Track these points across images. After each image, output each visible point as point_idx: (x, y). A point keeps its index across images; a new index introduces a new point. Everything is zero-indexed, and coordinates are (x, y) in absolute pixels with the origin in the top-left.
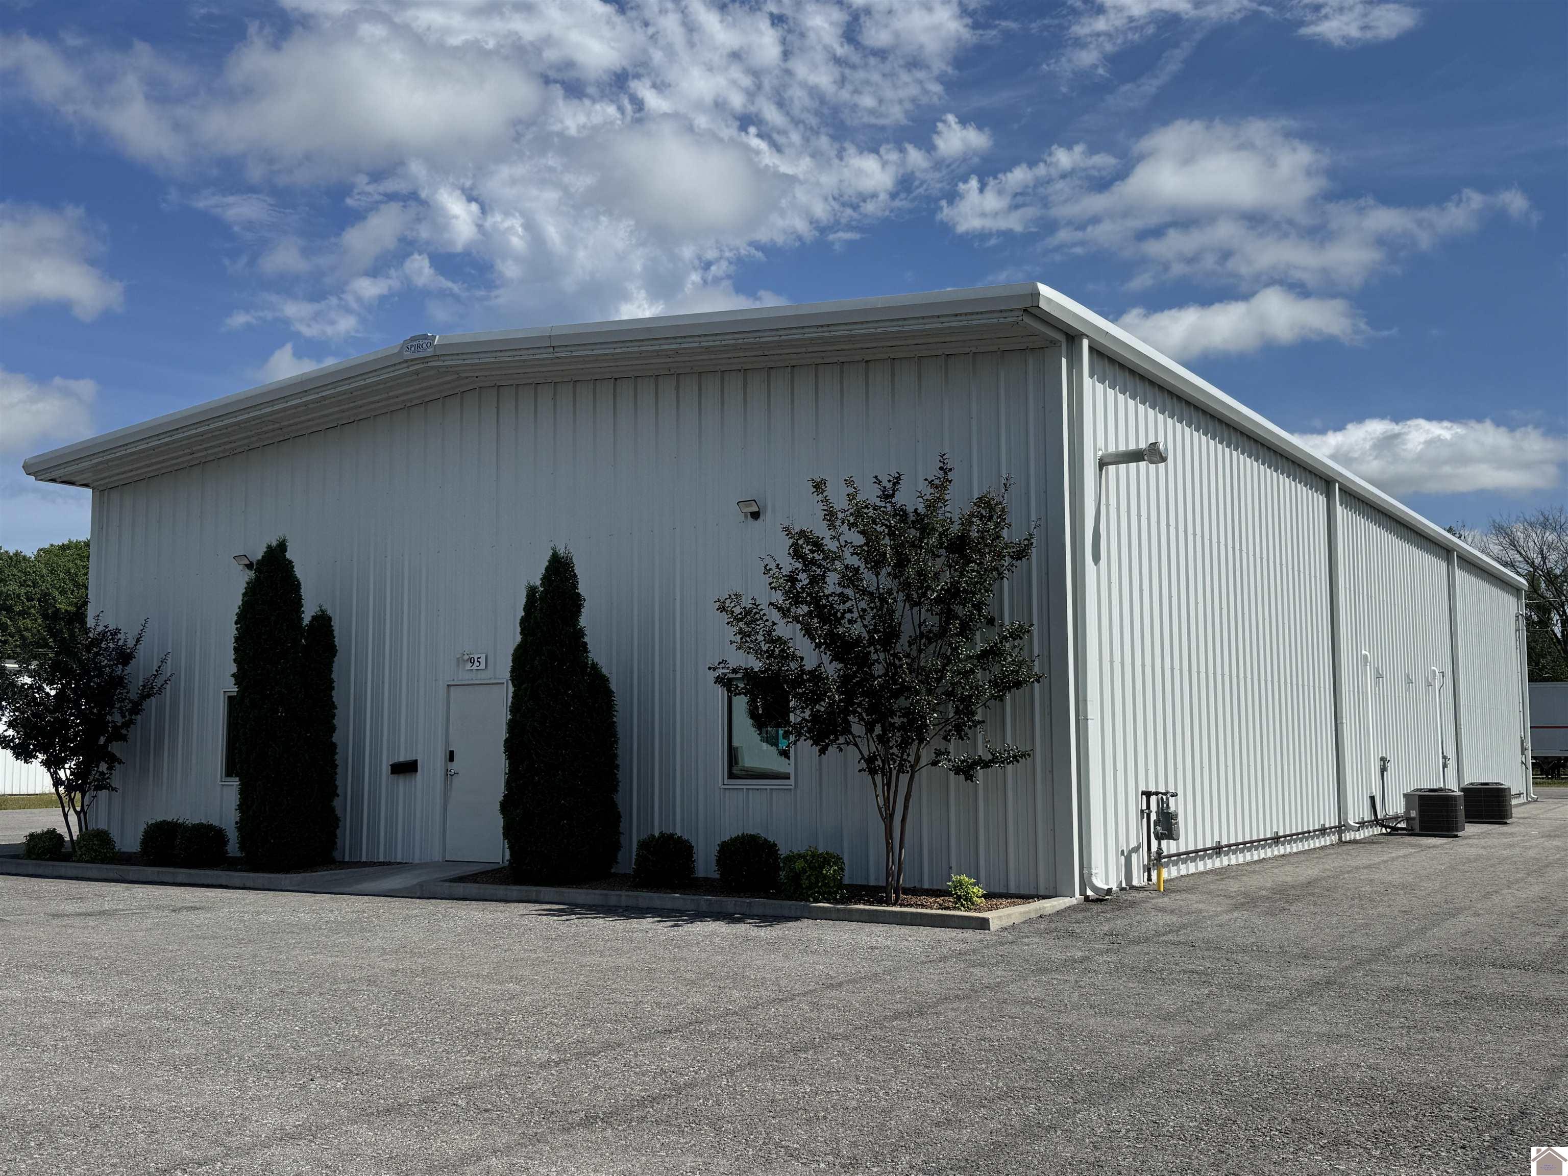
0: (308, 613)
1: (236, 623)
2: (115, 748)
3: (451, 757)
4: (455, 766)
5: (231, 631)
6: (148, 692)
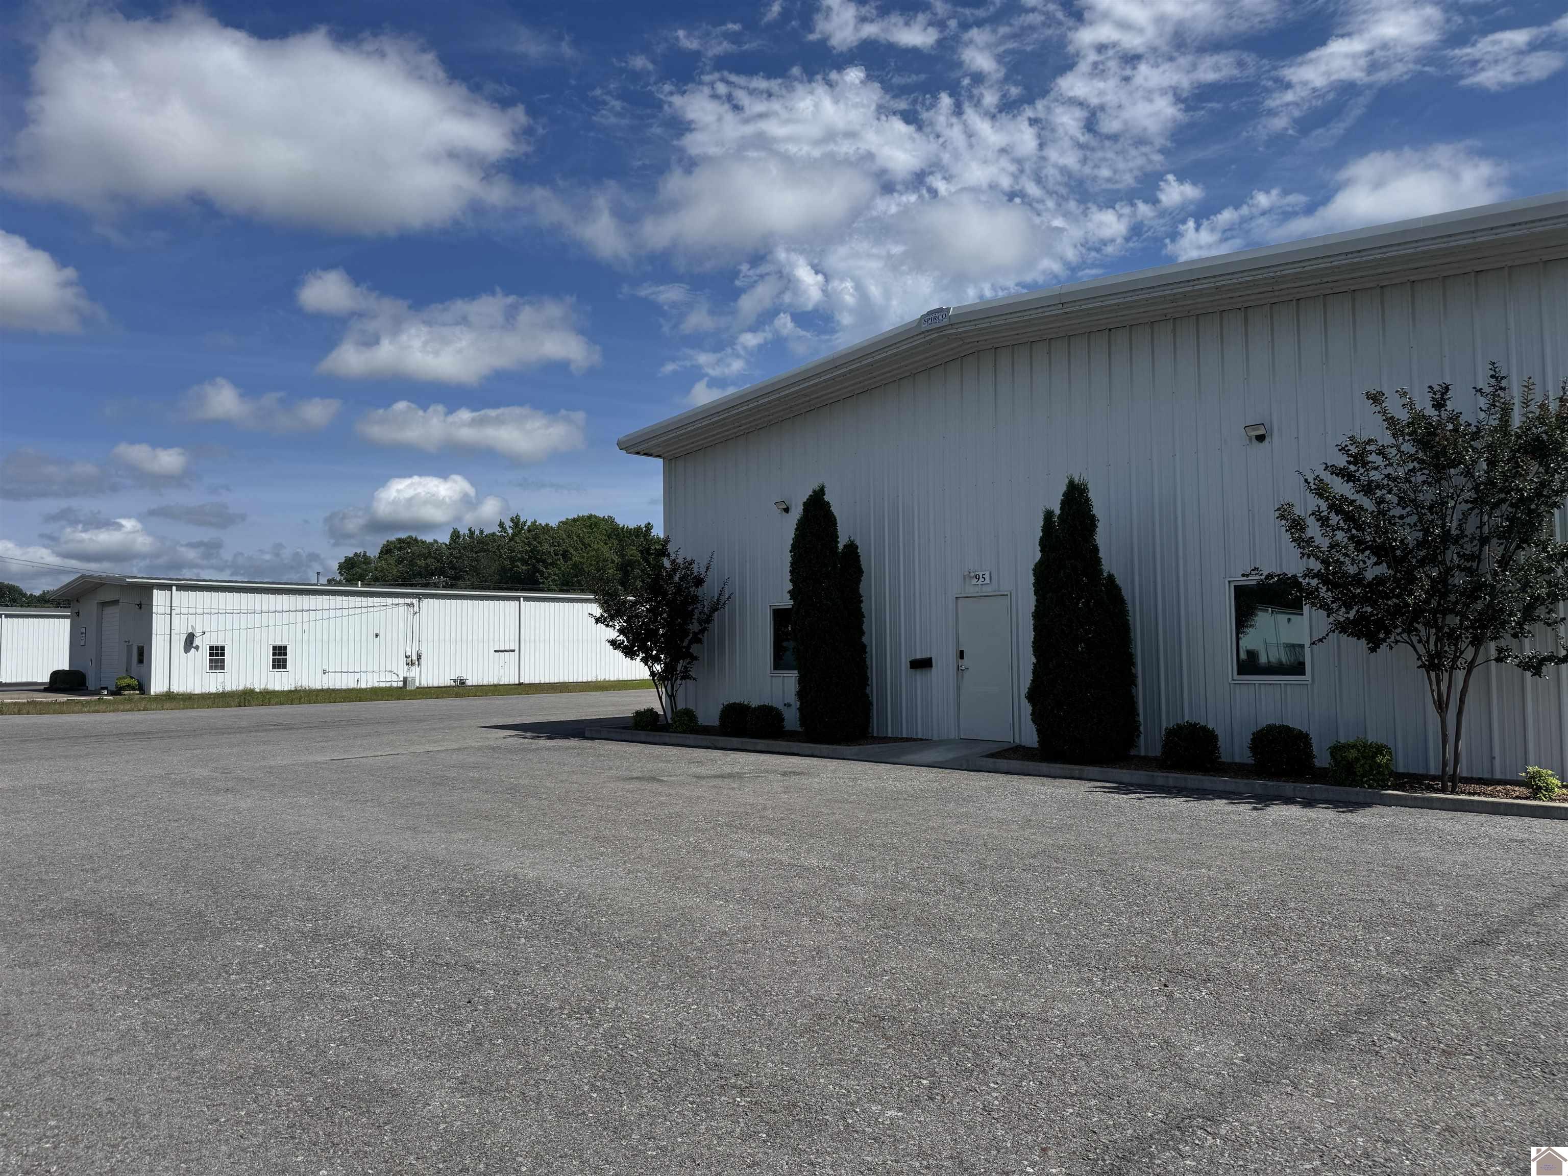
3: (961, 655)
4: (965, 663)
6: (715, 608)
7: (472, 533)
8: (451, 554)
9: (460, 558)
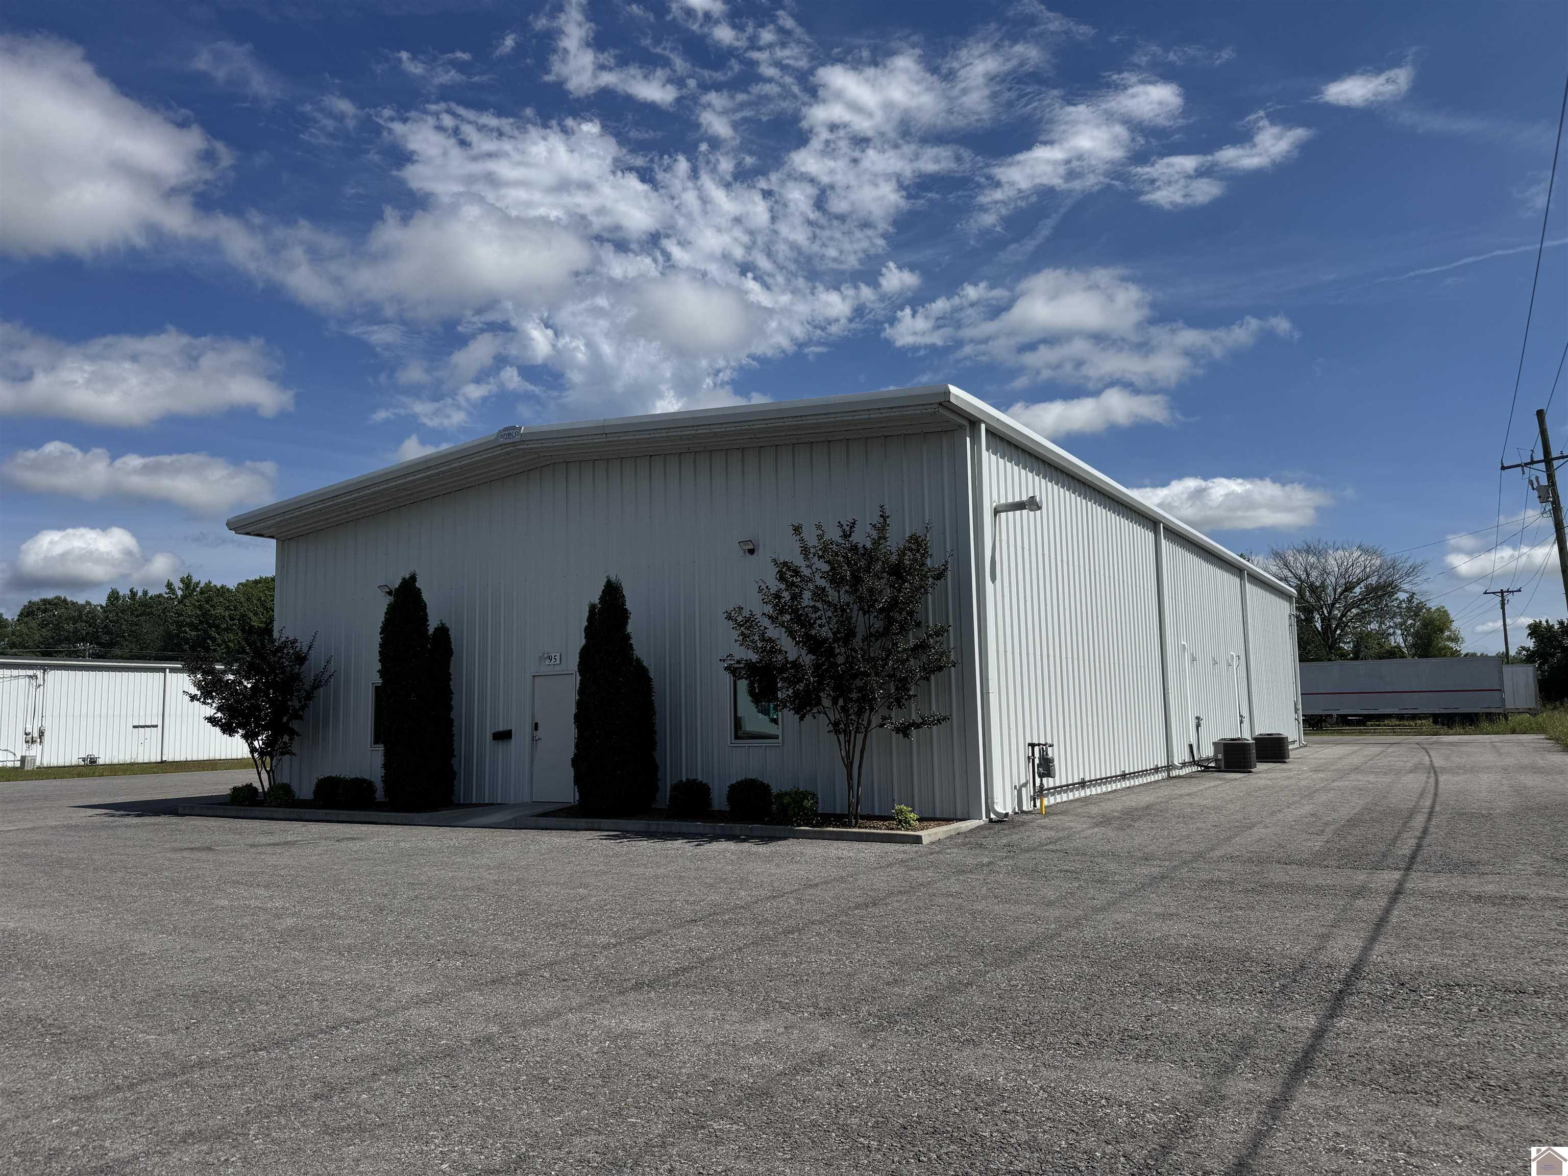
0: (432, 625)
1: (381, 634)
2: (295, 725)
3: (536, 726)
4: (539, 734)
5: (377, 639)
6: (317, 685)
7: (133, 594)
8: (107, 617)
9: (117, 622)
